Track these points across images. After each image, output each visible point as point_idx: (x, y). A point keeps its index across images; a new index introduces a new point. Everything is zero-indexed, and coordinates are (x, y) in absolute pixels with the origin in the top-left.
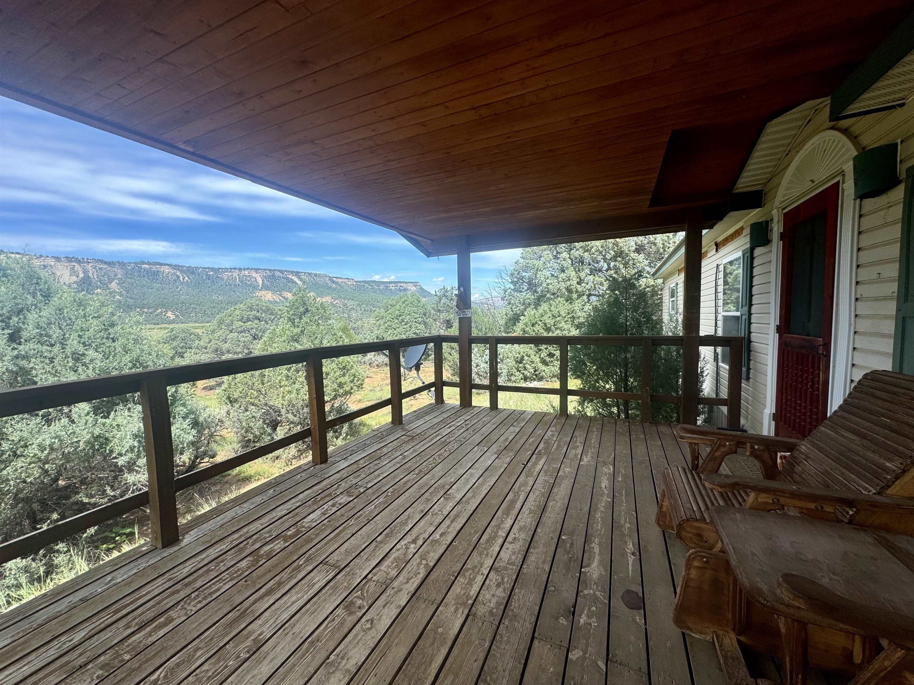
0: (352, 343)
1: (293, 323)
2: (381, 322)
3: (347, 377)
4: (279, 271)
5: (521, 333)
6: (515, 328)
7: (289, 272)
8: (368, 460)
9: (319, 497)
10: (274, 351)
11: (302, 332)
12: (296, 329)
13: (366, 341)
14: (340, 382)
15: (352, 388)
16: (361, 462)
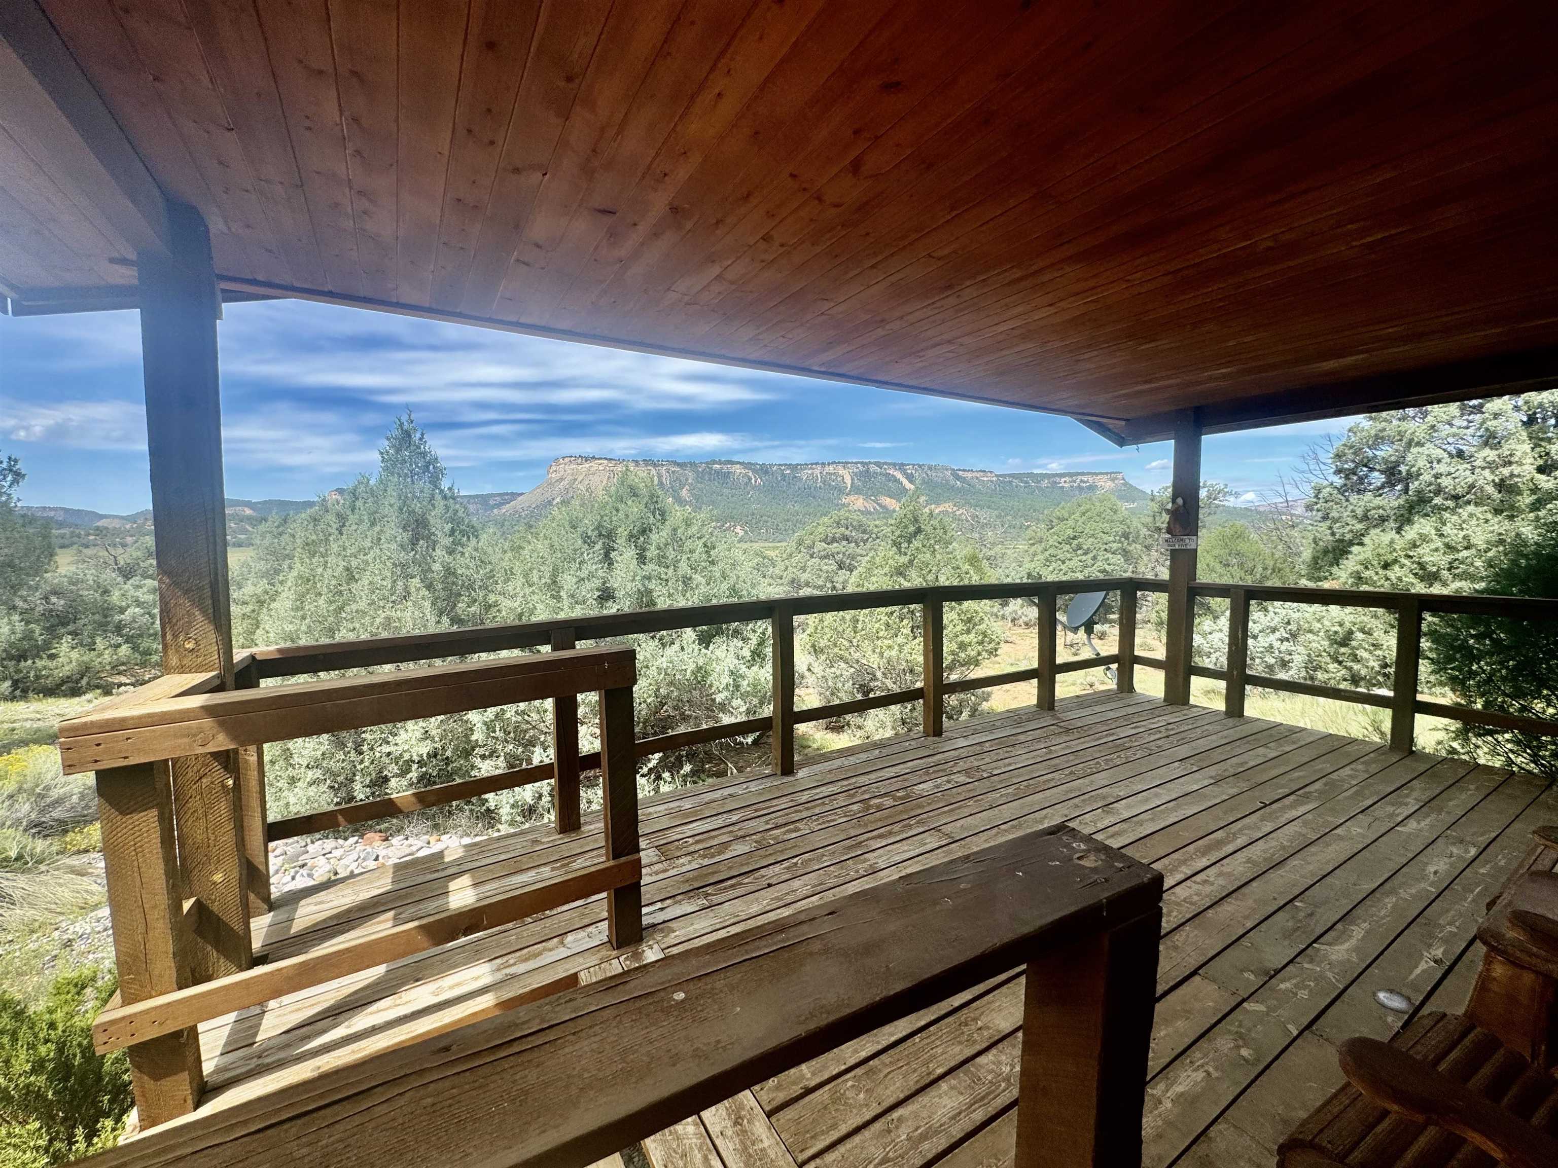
0: (983, 582)
1: (899, 549)
2: (1039, 548)
3: (972, 635)
4: (875, 463)
5: (1350, 581)
6: (1335, 570)
7: (890, 464)
8: (996, 744)
9: (931, 770)
10: (872, 588)
11: (911, 562)
12: (903, 557)
13: (1009, 580)
14: (962, 642)
15: (979, 654)
16: (987, 744)
